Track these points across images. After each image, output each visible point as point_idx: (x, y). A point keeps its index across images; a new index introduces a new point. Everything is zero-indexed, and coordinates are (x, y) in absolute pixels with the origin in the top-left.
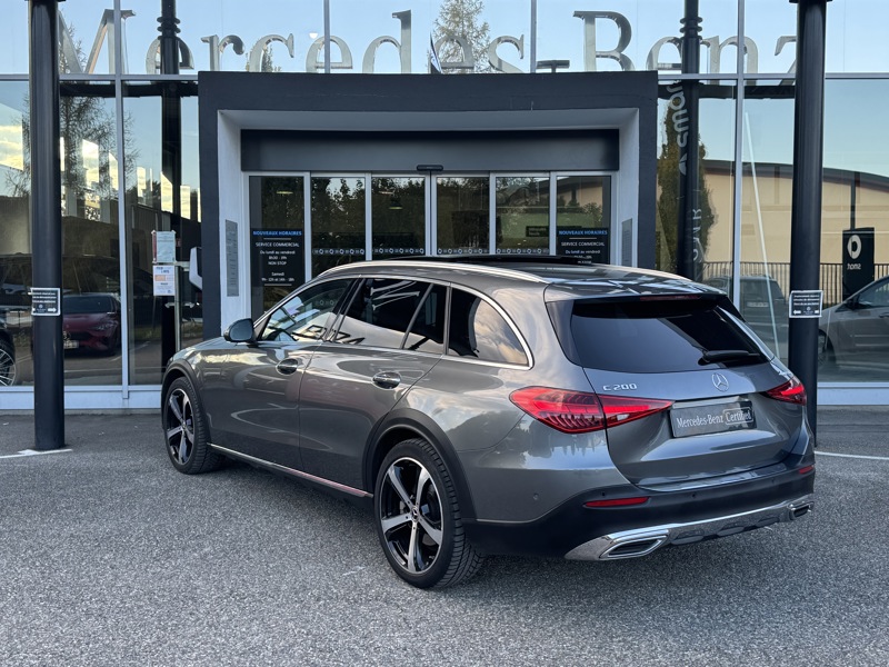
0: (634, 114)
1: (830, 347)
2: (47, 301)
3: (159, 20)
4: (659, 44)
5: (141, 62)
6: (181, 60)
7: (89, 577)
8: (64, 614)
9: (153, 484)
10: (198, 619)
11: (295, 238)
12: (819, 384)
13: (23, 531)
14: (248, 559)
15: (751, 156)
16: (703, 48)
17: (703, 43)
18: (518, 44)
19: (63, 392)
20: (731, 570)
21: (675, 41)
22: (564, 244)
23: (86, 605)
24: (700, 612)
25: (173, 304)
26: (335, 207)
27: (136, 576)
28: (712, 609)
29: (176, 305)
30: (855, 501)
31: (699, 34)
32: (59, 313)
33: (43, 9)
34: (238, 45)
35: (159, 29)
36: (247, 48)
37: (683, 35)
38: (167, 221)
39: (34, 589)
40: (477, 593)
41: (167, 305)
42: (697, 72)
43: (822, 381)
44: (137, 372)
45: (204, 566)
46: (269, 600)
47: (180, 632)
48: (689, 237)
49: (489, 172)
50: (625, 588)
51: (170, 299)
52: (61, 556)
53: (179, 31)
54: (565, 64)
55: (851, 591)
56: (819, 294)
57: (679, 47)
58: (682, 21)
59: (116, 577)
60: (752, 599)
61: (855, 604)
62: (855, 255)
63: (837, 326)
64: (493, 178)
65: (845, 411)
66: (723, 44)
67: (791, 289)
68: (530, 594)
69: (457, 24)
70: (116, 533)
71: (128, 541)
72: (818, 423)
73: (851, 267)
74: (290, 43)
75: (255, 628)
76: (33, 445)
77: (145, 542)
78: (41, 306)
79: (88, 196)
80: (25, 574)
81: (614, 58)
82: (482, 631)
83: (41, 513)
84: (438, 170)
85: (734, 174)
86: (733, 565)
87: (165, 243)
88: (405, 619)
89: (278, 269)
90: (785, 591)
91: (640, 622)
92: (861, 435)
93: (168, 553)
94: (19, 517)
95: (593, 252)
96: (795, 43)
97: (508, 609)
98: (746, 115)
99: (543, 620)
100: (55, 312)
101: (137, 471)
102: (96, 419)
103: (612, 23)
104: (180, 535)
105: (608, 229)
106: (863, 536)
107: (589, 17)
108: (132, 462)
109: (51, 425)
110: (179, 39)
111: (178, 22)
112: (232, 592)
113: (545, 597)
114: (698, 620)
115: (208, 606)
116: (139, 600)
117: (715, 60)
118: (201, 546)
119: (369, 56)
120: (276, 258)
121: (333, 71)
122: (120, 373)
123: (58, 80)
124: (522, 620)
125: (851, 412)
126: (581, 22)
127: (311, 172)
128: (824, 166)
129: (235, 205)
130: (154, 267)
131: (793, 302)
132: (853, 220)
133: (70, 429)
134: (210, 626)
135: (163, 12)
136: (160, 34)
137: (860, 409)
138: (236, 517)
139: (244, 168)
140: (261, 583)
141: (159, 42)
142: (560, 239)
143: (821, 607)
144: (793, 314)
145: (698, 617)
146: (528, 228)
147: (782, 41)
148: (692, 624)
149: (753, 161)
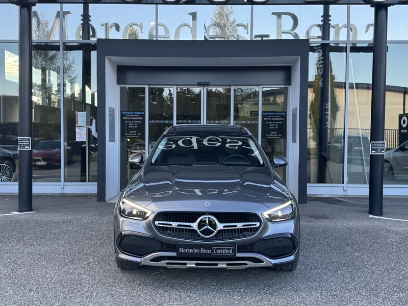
0: (298, 59)
1: (391, 168)
2: (25, 143)
3: (82, 16)
4: (311, 27)
5: (73, 34)
6: (91, 34)
7: (34, 272)
8: (20, 290)
9: (70, 228)
10: (82, 294)
11: (141, 116)
12: (384, 186)
13: (7, 250)
14: (109, 265)
15: (353, 80)
16: (331, 29)
17: (332, 27)
18: (246, 27)
19: (32, 185)
20: (338, 275)
21: (319, 26)
22: (265, 119)
23: (31, 286)
24: (321, 295)
25: (85, 145)
26: (165, 102)
27: (56, 273)
28: (327, 293)
29: (87, 146)
30: (399, 242)
31: (330, 22)
32: (30, 149)
33: (25, 10)
34: (118, 27)
35: (82, 20)
36: (122, 29)
37: (322, 23)
38: (88, 108)
39: (7, 278)
40: (215, 284)
41: (83, 146)
42: (329, 39)
43: (385, 184)
44: (68, 176)
45: (88, 268)
46: (117, 285)
47: (72, 300)
48: (324, 116)
49: (231, 85)
50: (286, 283)
51: (84, 143)
52: (23, 262)
53: (90, 21)
54: (268, 36)
55: (395, 285)
56: (384, 143)
57: (320, 29)
58: (322, 17)
59: (47, 272)
60: (347, 289)
61: (397, 292)
62: (404, 126)
63: (395, 158)
64: (232, 88)
65: (397, 198)
66: (341, 27)
67: (371, 141)
68: (241, 285)
69: (221, 19)
70: (49, 251)
71: (54, 256)
72: (383, 204)
73: (403, 131)
74: (141, 27)
75: (108, 299)
76: (18, 209)
77: (62, 256)
78: (22, 146)
79: (53, 96)
80: (5, 271)
81: (290, 33)
82: (216, 302)
83: (16, 242)
84: (207, 84)
85: (345, 88)
86: (339, 272)
87: (81, 117)
88: (180, 296)
89: (133, 129)
90: (363, 285)
91: (292, 300)
92: (404, 210)
93: (72, 262)
94: (6, 243)
95: (279, 123)
96: (373, 27)
97: (229, 292)
98: (351, 60)
99: (246, 297)
100: (28, 148)
101: (63, 222)
102: (48, 198)
103: (290, 17)
104: (79, 253)
105: (286, 112)
106: (402, 259)
107: (279, 15)
108: (62, 218)
109: (26, 201)
110: (90, 24)
111: (90, 17)
112: (100, 281)
113: (248, 286)
114: (320, 299)
115: (87, 288)
116: (56, 284)
117: (337, 34)
118: (88, 259)
119: (177, 33)
120: (132, 124)
121: (159, 39)
122: (60, 177)
123: (32, 43)
124: (236, 297)
125: (399, 199)
126: (275, 17)
127: (149, 85)
128: (387, 84)
129: (113, 100)
130: (77, 128)
131: (372, 147)
132: (404, 109)
133: (35, 203)
134: (87, 298)
135: (84, 12)
136: (82, 22)
137: (404, 197)
138: (106, 245)
139: (118, 83)
140: (114, 277)
141: (81, 26)
142: (263, 116)
143: (380, 293)
144: (372, 153)
145: (320, 297)
146: (251, 112)
147: (369, 26)
148: (317, 300)
149: (354, 82)
